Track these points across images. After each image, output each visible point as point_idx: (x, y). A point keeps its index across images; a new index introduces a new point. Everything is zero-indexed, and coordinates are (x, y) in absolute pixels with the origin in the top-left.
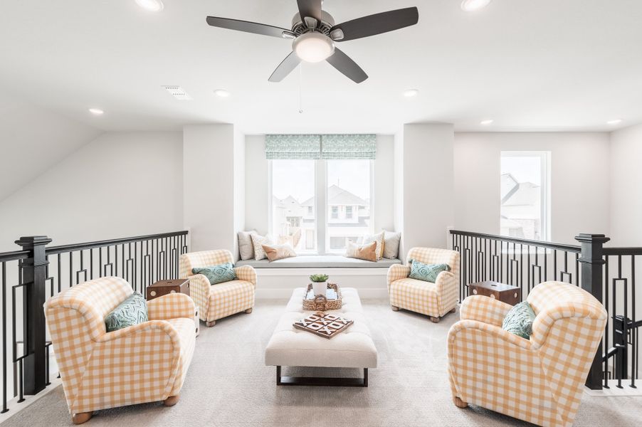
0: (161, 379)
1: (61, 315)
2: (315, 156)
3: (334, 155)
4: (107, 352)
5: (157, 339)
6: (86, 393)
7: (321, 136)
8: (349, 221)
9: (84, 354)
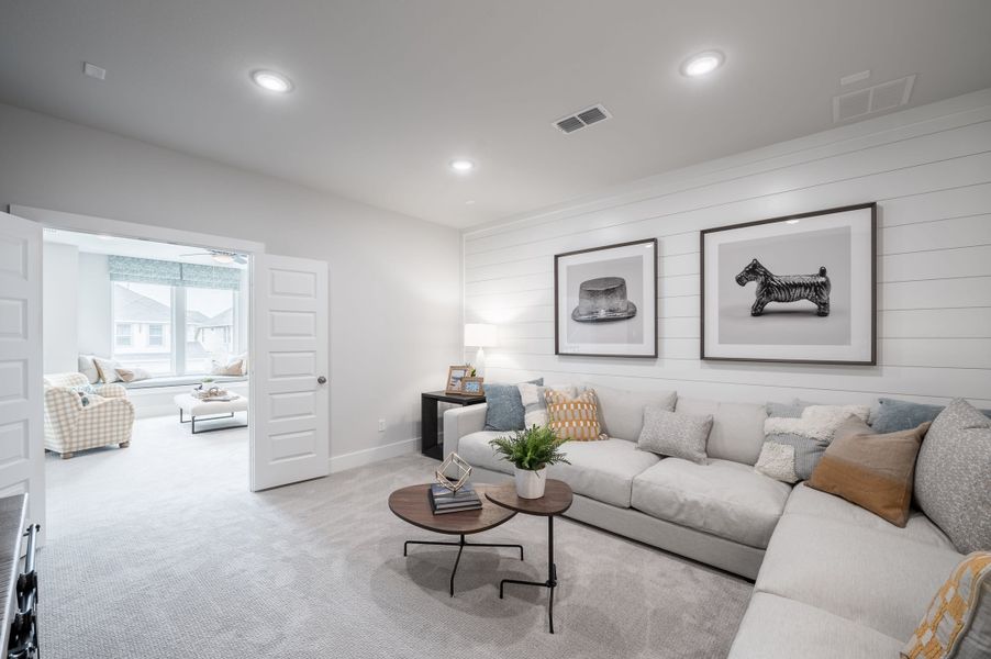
0: (124, 430)
1: (58, 396)
2: (174, 283)
3: (189, 282)
4: (89, 416)
5: (122, 407)
6: (75, 440)
7: (181, 264)
8: (155, 349)
9: (74, 417)
